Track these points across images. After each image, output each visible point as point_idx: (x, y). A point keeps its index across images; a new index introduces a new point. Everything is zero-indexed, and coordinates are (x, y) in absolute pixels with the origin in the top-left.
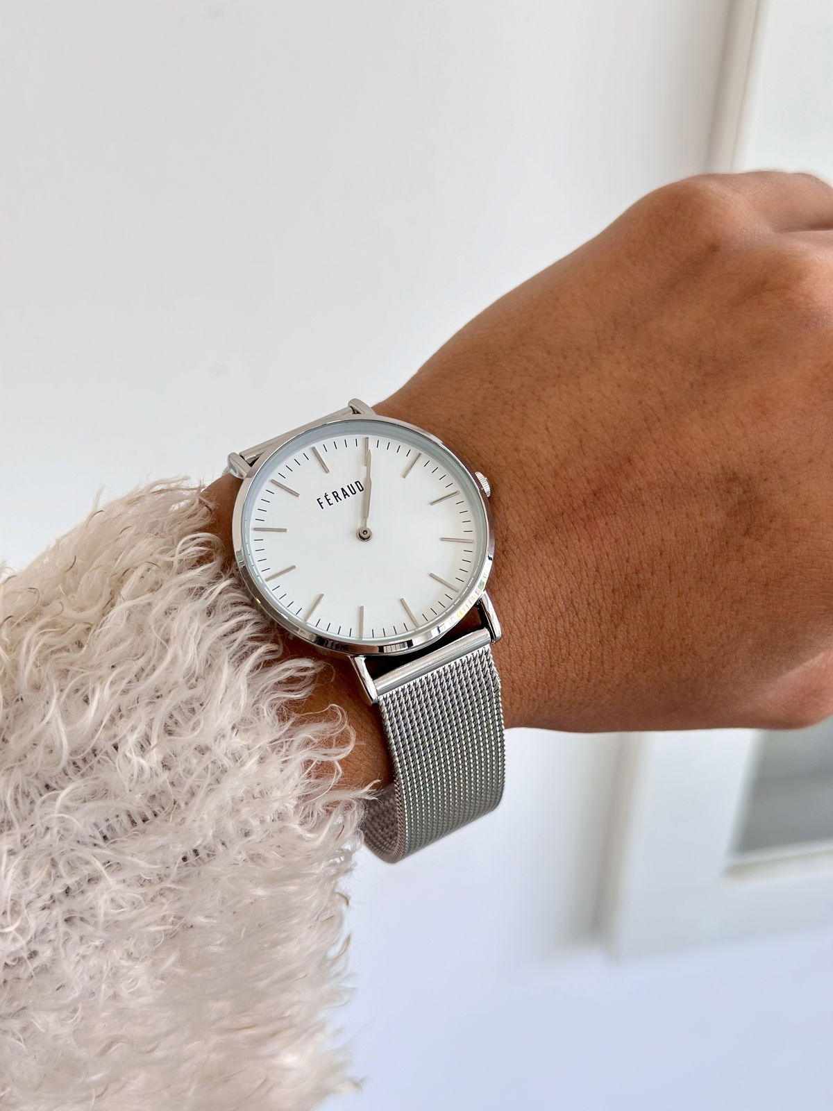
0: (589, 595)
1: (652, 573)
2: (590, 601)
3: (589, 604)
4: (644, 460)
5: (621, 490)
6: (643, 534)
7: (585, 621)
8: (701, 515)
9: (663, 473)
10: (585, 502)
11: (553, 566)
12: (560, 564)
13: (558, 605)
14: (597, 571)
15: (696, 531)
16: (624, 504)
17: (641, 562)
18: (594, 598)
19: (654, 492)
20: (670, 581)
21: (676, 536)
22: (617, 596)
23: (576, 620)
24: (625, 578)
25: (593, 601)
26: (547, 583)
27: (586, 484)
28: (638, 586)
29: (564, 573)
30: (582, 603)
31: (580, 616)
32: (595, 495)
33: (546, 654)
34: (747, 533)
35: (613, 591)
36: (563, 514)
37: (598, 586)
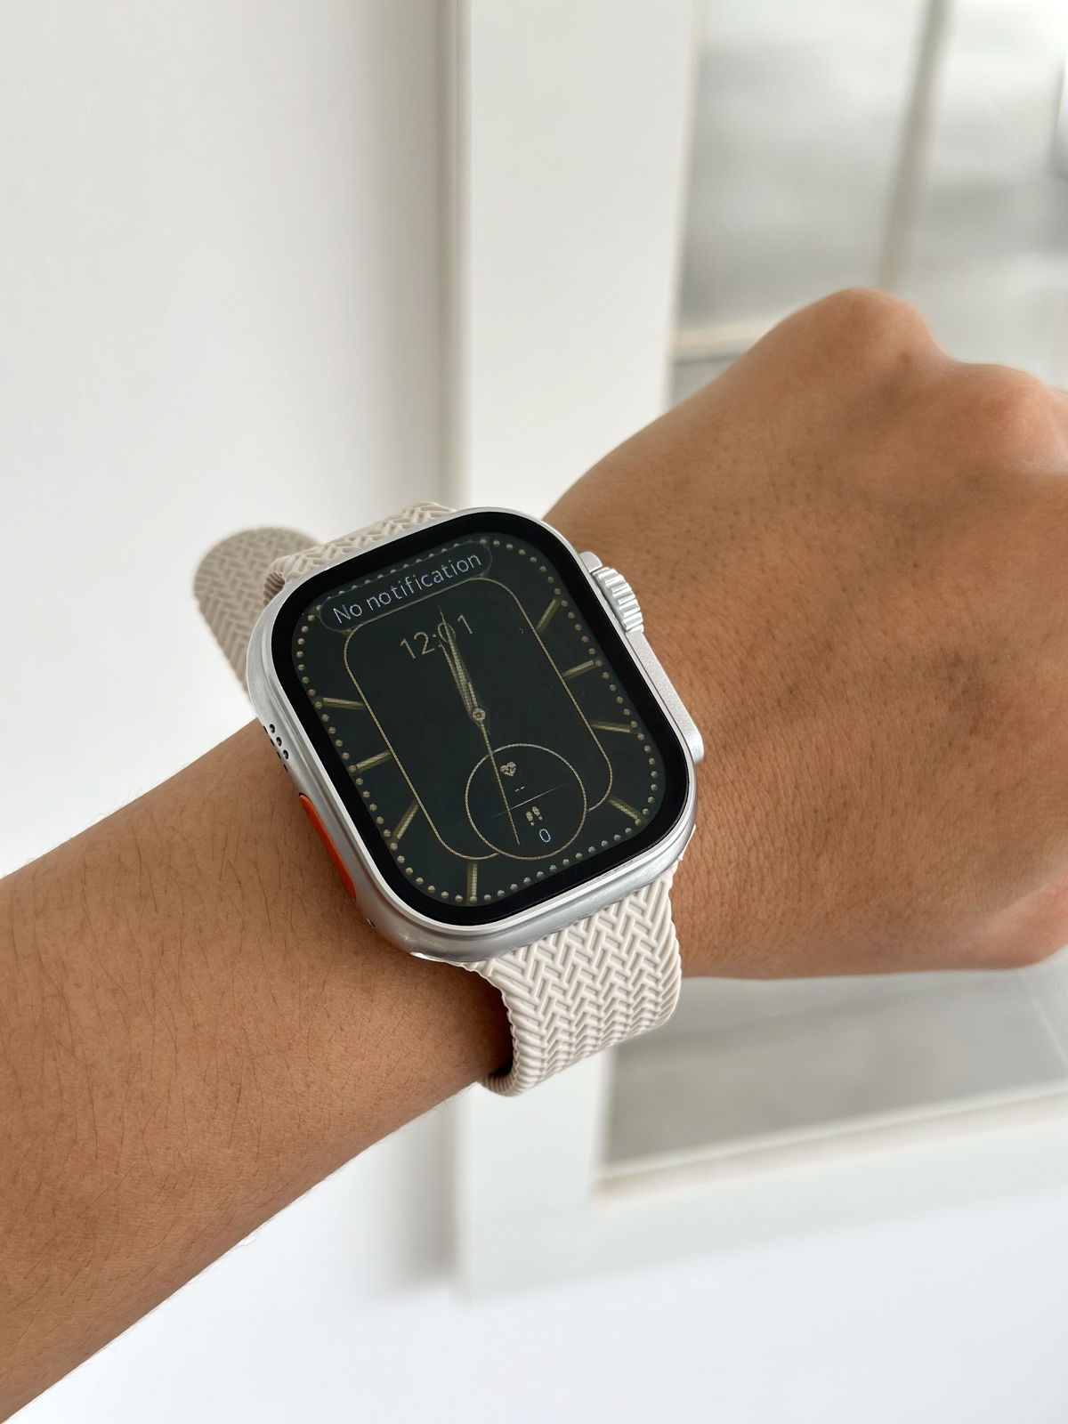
2: (789, 825)
3: (786, 830)
6: (849, 739)
10: (779, 702)
13: (751, 833)
14: (797, 787)
16: (826, 701)
23: (772, 849)
28: (845, 804)
32: (791, 691)
33: (735, 893)
35: (815, 812)
36: (753, 718)
37: (798, 806)
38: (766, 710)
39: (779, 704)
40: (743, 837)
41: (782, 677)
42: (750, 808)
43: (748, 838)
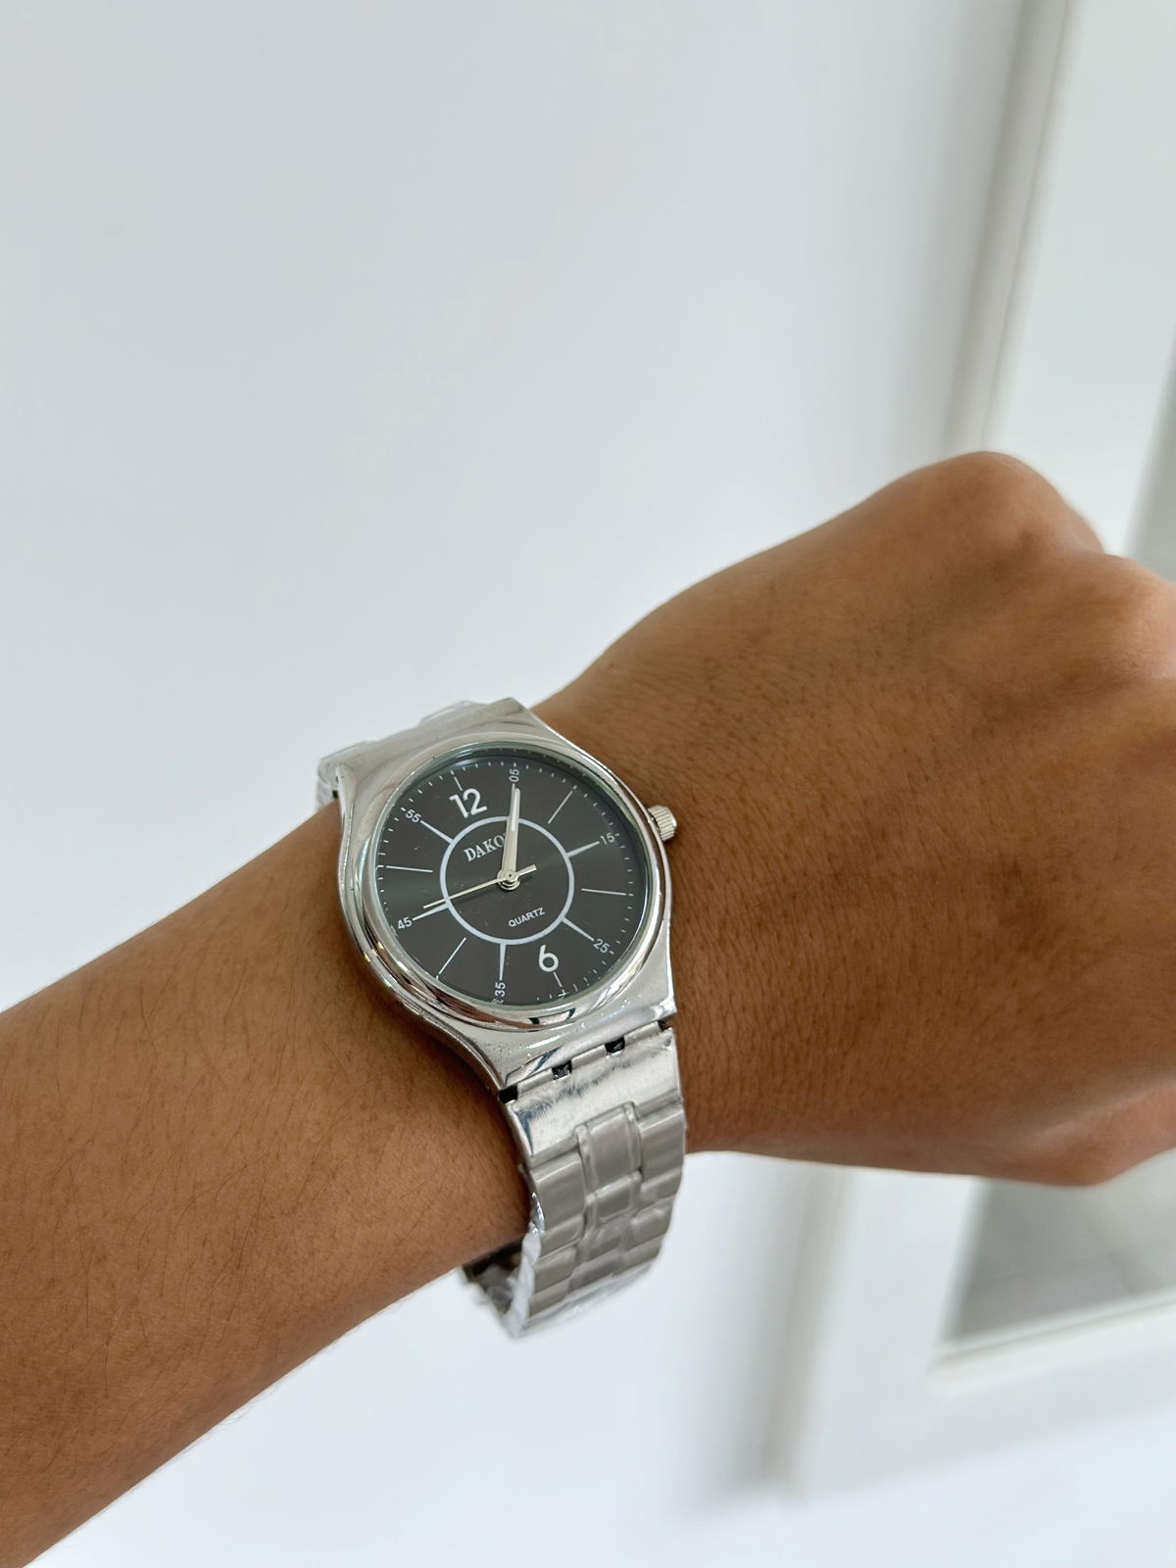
2: (818, 1017)
3: (814, 1022)
10: (822, 884)
13: (777, 1019)
16: (872, 893)
27: (826, 861)
32: (836, 876)
33: (756, 1080)
34: (1023, 949)
35: (847, 1007)
36: (794, 897)
38: (808, 893)
39: (822, 888)
40: (768, 1023)
41: (830, 860)
42: (779, 993)
43: (773, 1025)
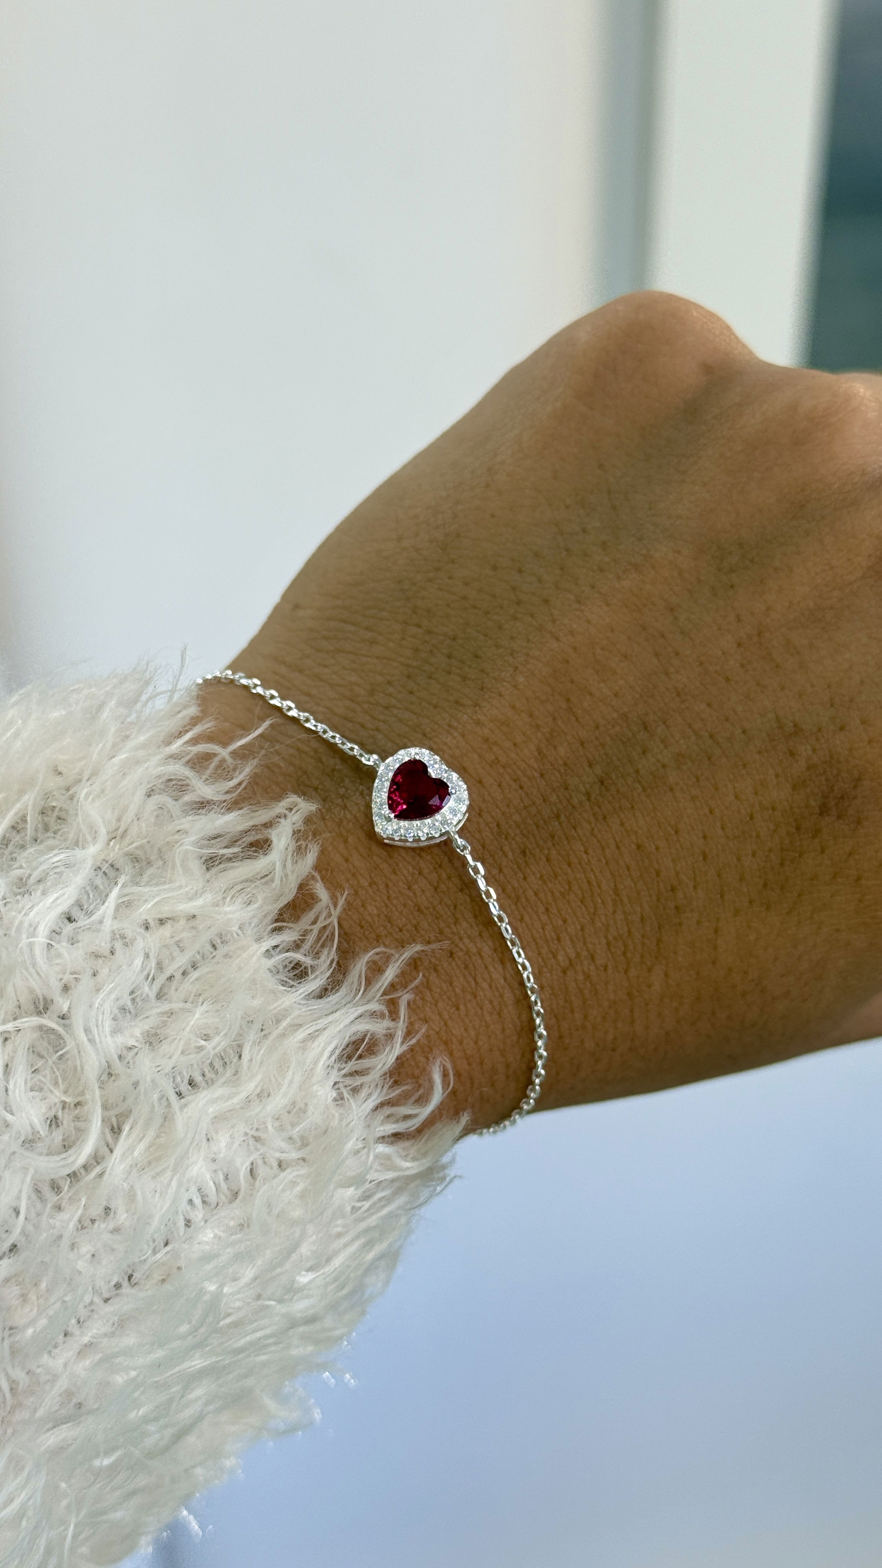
0: (607, 930)
1: (695, 888)
4: (664, 723)
5: (637, 772)
7: (606, 969)
8: (756, 793)
9: (693, 738)
11: (552, 893)
12: (562, 890)
15: (751, 818)
17: (677, 873)
18: (615, 933)
19: (685, 767)
20: (722, 896)
21: (723, 829)
22: (648, 929)
24: (658, 900)
25: (615, 938)
26: (544, 918)
29: (569, 902)
30: (600, 944)
31: (598, 962)
